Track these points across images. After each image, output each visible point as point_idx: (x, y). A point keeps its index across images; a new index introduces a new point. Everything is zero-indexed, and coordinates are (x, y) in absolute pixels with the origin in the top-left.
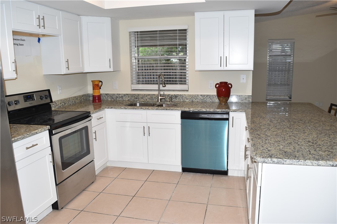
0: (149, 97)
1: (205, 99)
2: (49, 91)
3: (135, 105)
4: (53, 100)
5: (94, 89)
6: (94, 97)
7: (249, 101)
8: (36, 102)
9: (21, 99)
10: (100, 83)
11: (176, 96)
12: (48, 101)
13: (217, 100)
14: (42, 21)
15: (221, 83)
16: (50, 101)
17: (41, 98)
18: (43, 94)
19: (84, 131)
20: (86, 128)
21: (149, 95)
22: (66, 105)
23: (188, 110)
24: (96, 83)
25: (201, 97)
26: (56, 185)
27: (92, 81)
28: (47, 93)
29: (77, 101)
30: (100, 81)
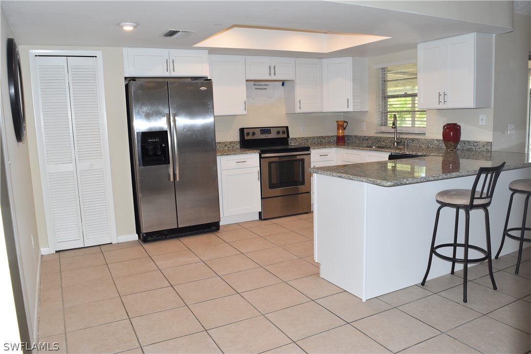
0: (389, 140)
1: (440, 145)
2: (287, 127)
3: (371, 147)
4: (291, 136)
5: (338, 129)
6: (338, 137)
7: (487, 149)
8: (273, 135)
9: (258, 132)
10: (345, 124)
11: (413, 140)
12: (285, 136)
13: (443, 146)
14: (272, 70)
15: (447, 124)
16: (286, 136)
17: (278, 133)
18: (281, 130)
19: (301, 162)
20: (303, 160)
21: (389, 138)
22: (309, 142)
23: (394, 152)
24: (340, 123)
25: (436, 142)
26: (262, 198)
27: (336, 121)
28: (285, 129)
29: (324, 141)
30: (345, 122)
